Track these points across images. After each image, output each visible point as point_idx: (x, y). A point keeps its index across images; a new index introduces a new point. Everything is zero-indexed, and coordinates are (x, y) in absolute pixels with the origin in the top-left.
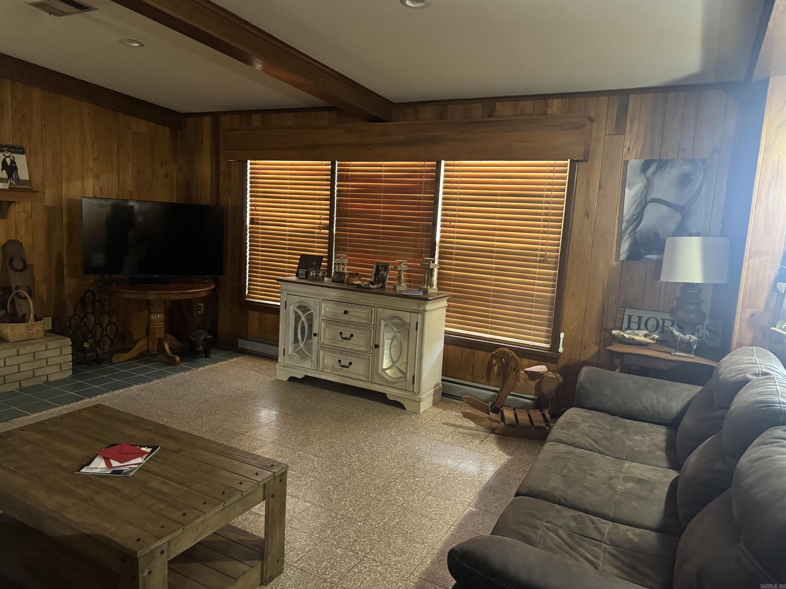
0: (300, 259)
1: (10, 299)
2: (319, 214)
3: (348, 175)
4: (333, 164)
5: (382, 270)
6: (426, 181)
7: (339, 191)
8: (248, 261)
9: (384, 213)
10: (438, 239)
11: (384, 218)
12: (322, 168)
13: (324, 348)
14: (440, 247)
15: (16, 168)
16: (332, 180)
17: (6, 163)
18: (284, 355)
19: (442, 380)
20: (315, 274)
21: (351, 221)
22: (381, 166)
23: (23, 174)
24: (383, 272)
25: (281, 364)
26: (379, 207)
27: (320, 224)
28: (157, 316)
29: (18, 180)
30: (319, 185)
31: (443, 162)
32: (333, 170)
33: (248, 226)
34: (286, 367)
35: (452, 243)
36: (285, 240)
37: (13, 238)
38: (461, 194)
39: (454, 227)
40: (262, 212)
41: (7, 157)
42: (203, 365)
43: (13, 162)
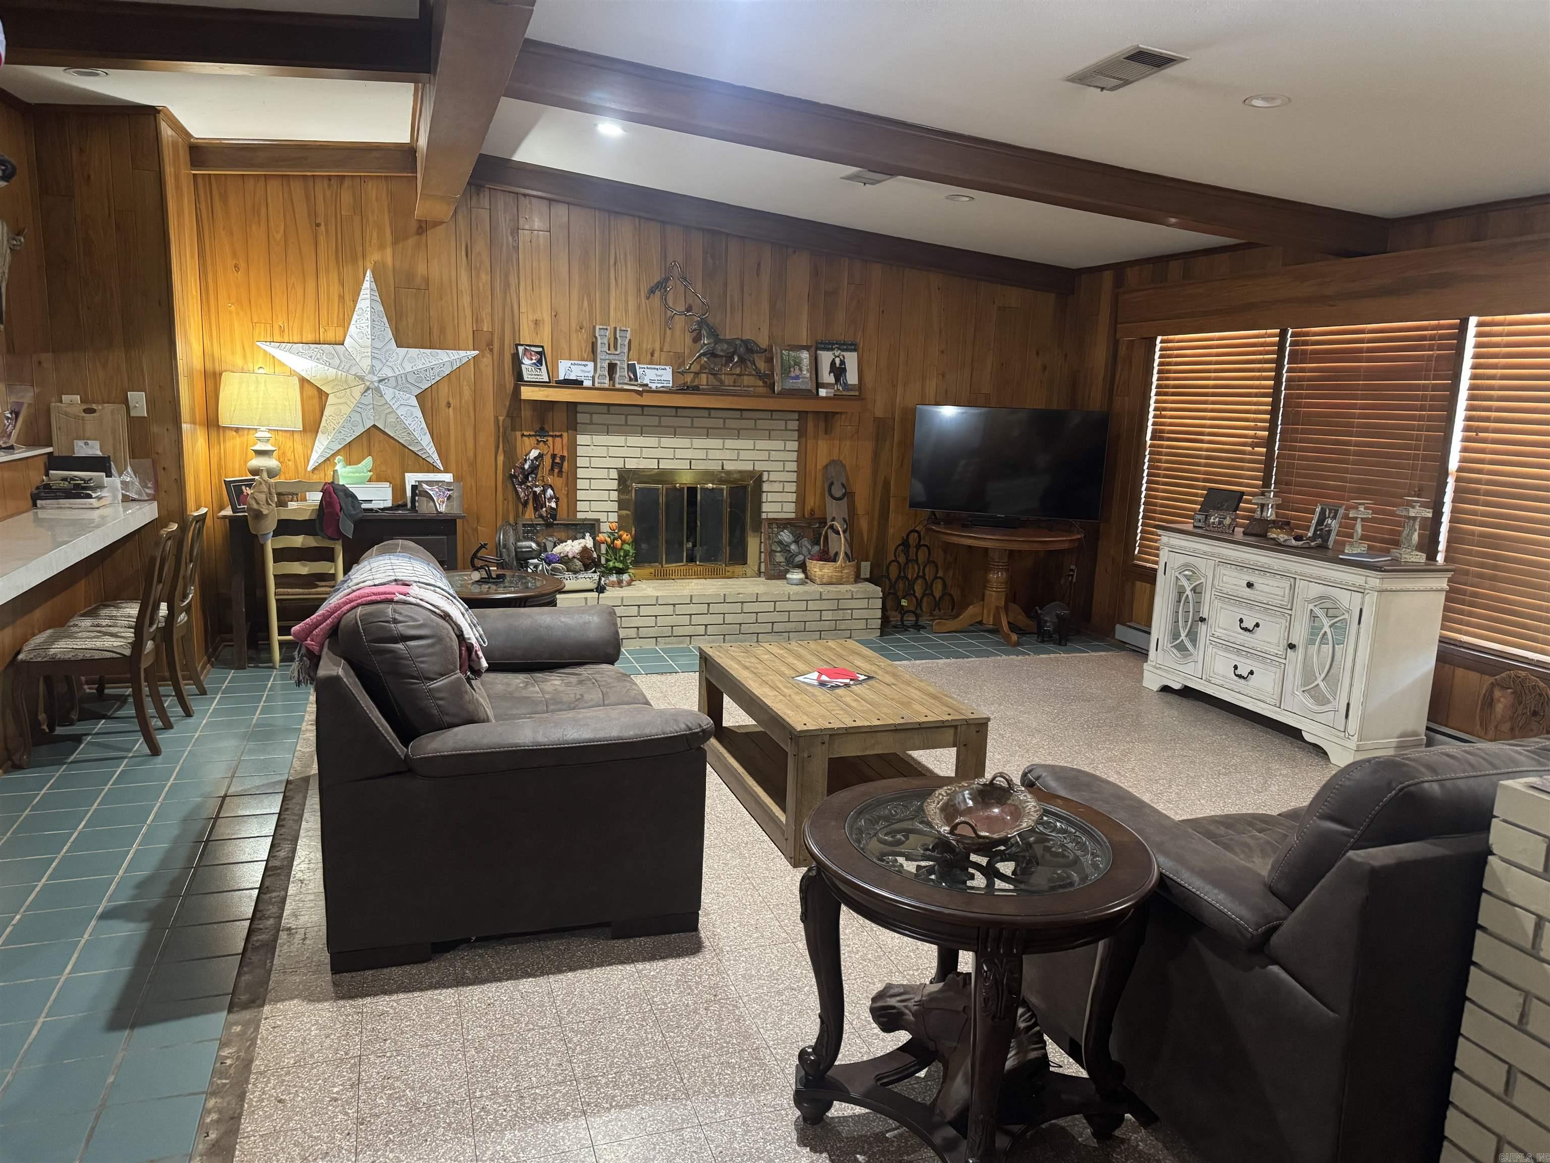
0: (1206, 497)
1: (824, 533)
2: (1254, 420)
3: (1307, 350)
4: (1283, 335)
5: (1329, 517)
6: (1438, 355)
7: (1289, 380)
8: (1143, 500)
9: (1361, 416)
10: (1454, 464)
11: (1360, 426)
12: (1265, 341)
13: (1214, 643)
14: (1458, 480)
15: (844, 370)
16: (1279, 362)
17: (835, 363)
18: (1157, 650)
19: (1428, 728)
20: (1217, 519)
21: (1303, 432)
22: (1362, 332)
23: (852, 377)
24: (1330, 521)
25: (1152, 663)
26: (1354, 407)
27: (1255, 437)
28: (998, 573)
29: (846, 386)
30: (1259, 370)
31: (1473, 321)
32: (1281, 345)
33: (1149, 442)
34: (1157, 668)
35: (1480, 471)
36: (1198, 465)
37: (835, 457)
38: (1503, 377)
39: (1484, 441)
40: (1175, 420)
41: (836, 357)
42: (1049, 652)
43: (842, 362)
